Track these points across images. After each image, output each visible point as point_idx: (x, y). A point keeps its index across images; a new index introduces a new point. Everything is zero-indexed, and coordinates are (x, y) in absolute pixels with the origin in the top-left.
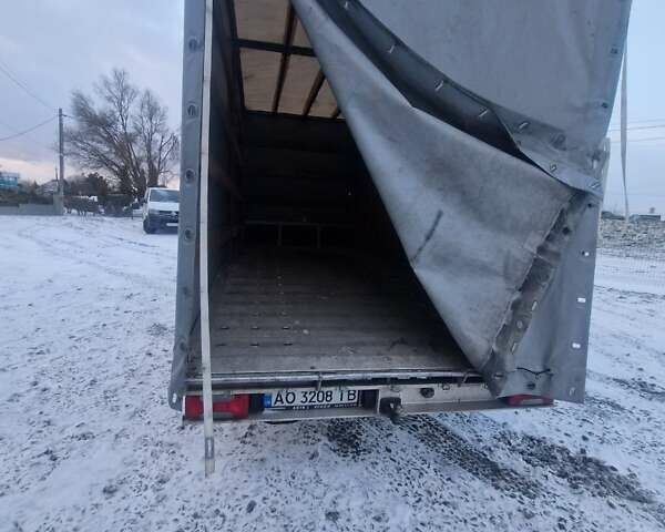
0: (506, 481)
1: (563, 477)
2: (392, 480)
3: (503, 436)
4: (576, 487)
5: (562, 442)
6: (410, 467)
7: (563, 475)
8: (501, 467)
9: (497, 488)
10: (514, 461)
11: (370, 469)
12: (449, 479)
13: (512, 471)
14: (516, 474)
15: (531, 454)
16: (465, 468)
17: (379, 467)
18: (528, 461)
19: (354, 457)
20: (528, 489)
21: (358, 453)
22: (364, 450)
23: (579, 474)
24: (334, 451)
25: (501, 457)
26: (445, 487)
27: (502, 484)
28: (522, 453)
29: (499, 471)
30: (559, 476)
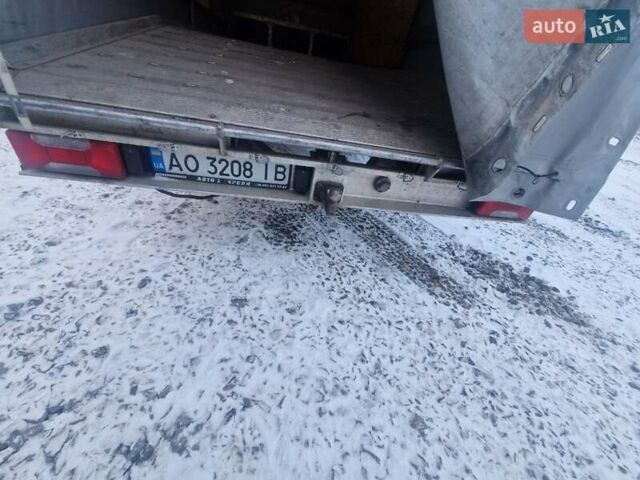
0: (443, 288)
1: (503, 292)
2: (321, 273)
3: (449, 247)
4: (514, 302)
5: (506, 259)
6: (344, 264)
7: (502, 289)
8: (440, 274)
9: (432, 293)
10: (456, 271)
11: (301, 260)
12: (383, 280)
13: (451, 279)
14: (454, 282)
15: (472, 266)
16: (402, 271)
17: (310, 260)
18: (469, 273)
19: (286, 247)
20: (464, 298)
21: (292, 243)
22: (300, 242)
23: (519, 291)
24: (267, 238)
25: (443, 266)
26: (377, 287)
27: (438, 290)
28: (464, 264)
29: (438, 278)
30: (499, 290)
